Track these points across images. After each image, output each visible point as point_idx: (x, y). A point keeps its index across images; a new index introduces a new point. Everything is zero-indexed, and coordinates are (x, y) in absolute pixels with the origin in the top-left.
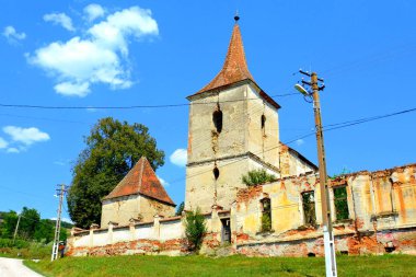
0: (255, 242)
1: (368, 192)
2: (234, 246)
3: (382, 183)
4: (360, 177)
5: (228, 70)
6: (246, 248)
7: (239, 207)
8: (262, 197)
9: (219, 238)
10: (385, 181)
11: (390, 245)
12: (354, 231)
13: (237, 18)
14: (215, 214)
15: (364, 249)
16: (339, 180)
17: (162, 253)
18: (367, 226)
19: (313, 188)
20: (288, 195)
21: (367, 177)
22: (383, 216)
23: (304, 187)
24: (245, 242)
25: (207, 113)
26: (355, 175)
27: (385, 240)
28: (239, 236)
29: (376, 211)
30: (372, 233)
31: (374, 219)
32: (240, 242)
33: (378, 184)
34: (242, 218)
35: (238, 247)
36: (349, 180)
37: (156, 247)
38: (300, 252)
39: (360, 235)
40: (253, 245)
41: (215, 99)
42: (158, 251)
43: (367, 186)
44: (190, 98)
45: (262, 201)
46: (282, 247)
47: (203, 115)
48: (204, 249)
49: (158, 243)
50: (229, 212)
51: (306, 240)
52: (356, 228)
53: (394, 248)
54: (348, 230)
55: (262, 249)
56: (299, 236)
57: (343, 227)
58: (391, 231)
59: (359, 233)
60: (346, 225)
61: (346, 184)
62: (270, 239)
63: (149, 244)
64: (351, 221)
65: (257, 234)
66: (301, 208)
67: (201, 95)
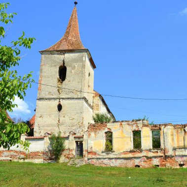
0: (101, 157)
1: (172, 135)
2: (86, 159)
3: (180, 131)
4: (169, 127)
5: (70, 38)
6: (94, 161)
7: (90, 135)
8: (106, 130)
9: (74, 153)
10: (181, 130)
11: (182, 163)
12: (163, 155)
13: (76, 3)
14: (71, 138)
15: (168, 165)
16: (156, 126)
17: (26, 161)
18: (170, 153)
19: (140, 129)
20: (124, 131)
21: (172, 127)
22: (179, 148)
23: (135, 128)
24: (93, 156)
25: (55, 66)
26: (166, 125)
27: (180, 160)
28: (89, 153)
29: (176, 146)
30: (173, 156)
31: (175, 149)
32: (90, 156)
33: (178, 131)
34: (92, 142)
35: (88, 159)
36: (162, 127)
37: (22, 156)
38: (130, 164)
39: (166, 157)
40: (100, 159)
41: (62, 57)
42: (24, 159)
43: (172, 132)
44: (42, 52)
45: (106, 133)
46: (119, 161)
47: (51, 66)
48: (62, 159)
49: (24, 153)
50: (82, 137)
51: (135, 158)
52: (164, 153)
53: (183, 165)
54: (160, 154)
55: (106, 161)
56: (130, 155)
57: (157, 152)
58: (183, 156)
59: (166, 156)
60: (159, 151)
61: (160, 129)
62: (111, 156)
63: (15, 154)
64: (162, 149)
65: (103, 152)
66: (132, 140)
67: (51, 52)
